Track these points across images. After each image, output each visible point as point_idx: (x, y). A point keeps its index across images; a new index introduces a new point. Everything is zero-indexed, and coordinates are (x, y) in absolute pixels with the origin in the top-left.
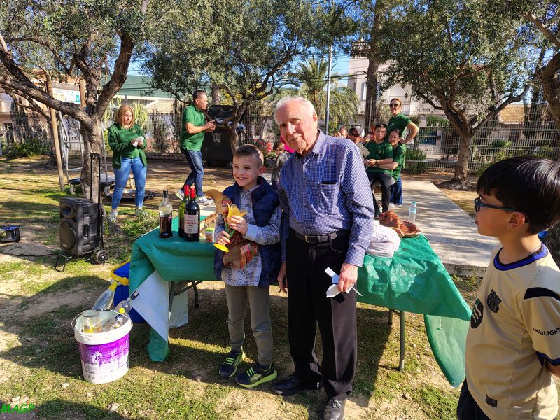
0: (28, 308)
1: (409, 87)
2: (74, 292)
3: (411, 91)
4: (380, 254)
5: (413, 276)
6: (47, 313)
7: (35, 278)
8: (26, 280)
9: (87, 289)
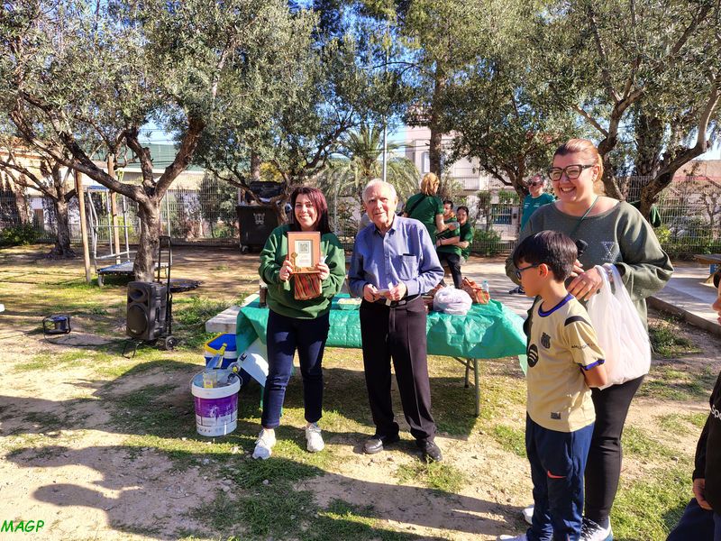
0: (113, 388)
1: (476, 161)
2: (153, 374)
3: (479, 166)
4: (455, 313)
5: (483, 330)
6: (135, 391)
7: (105, 365)
8: (97, 367)
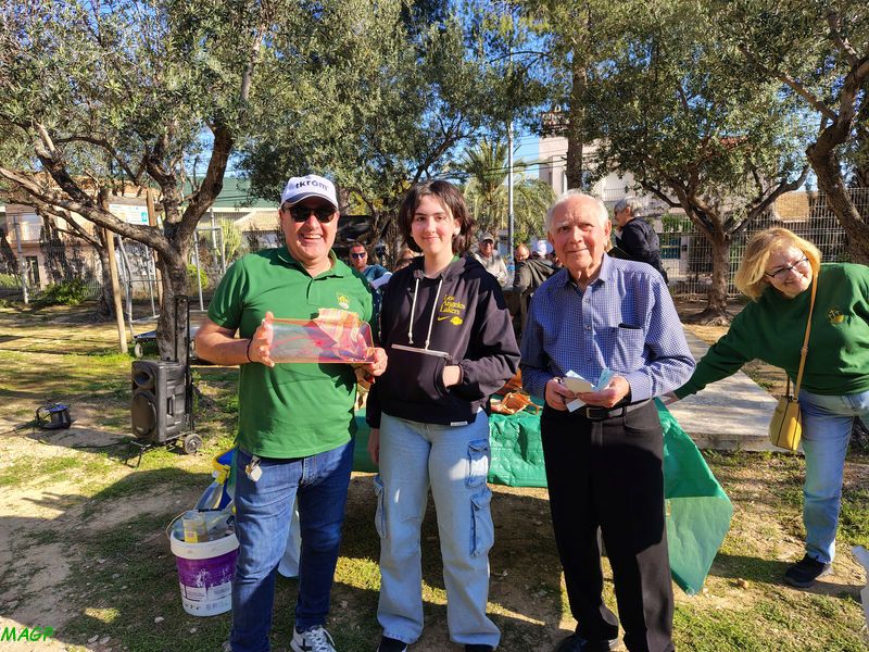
1: (629, 177)
3: (633, 183)
6: (121, 524)
7: (97, 478)
9: (174, 490)
